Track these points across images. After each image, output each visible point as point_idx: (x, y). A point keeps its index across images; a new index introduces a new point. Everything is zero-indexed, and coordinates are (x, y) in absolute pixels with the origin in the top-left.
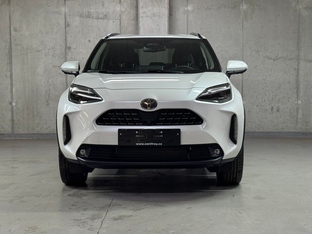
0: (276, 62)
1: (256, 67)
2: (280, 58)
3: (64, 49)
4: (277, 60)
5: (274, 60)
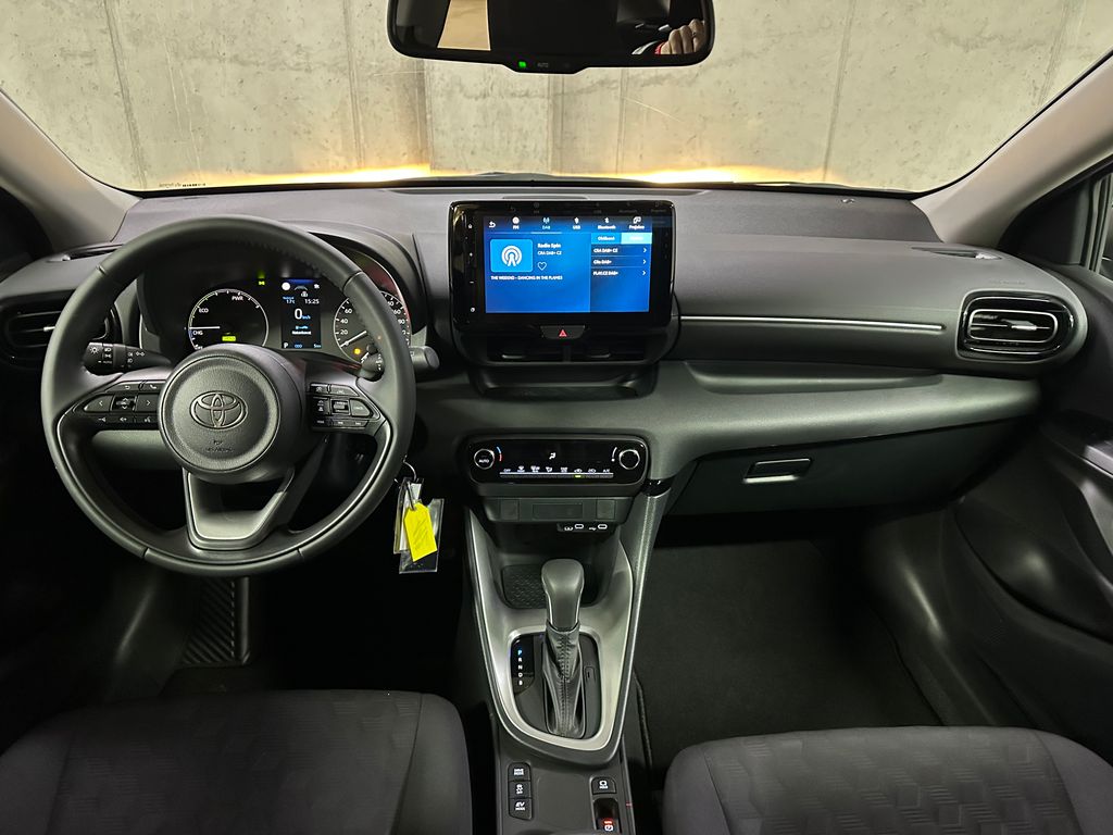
0: (971, 52)
1: (891, 73)
2: (990, 39)
4: (977, 47)
5: (966, 47)
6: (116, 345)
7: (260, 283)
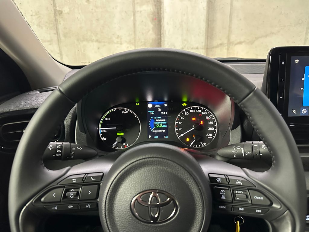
3: (54, 15)
6: (64, 143)
7: (137, 104)
